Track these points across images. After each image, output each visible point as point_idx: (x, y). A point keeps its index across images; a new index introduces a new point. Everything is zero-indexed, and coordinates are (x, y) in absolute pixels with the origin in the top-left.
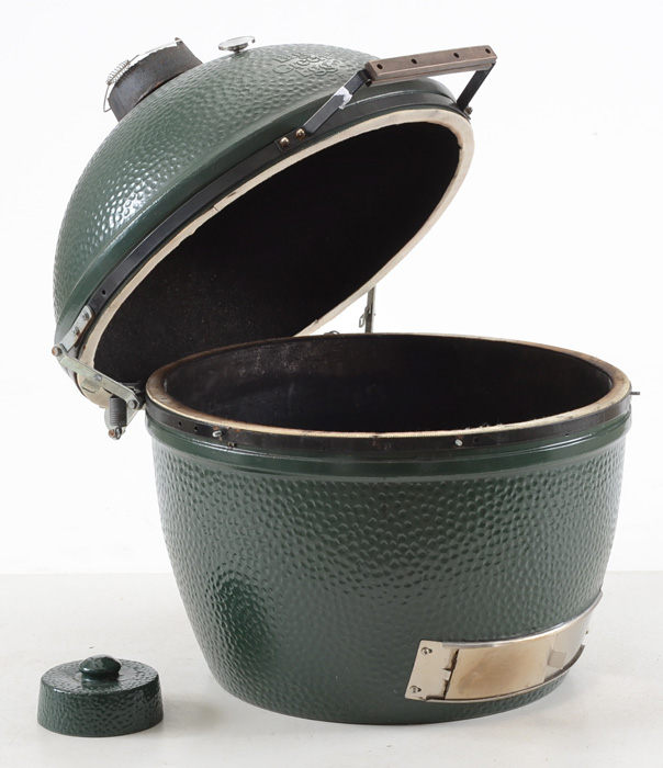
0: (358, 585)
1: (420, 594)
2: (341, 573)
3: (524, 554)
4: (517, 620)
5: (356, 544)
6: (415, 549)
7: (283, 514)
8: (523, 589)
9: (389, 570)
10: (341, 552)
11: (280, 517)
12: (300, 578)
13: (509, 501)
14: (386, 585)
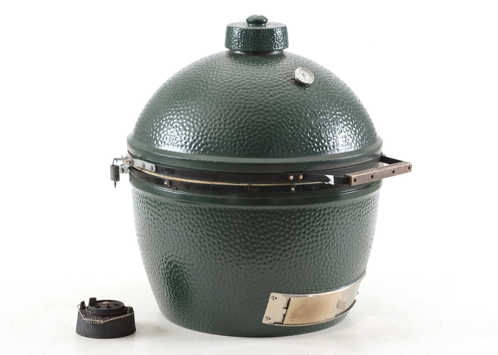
0: (239, 263)
1: (271, 268)
2: (230, 256)
3: (326, 249)
4: (321, 283)
5: (238, 241)
6: (269, 244)
7: (201, 225)
8: (325, 267)
9: (255, 255)
10: (230, 245)
11: (199, 227)
12: (209, 259)
13: (318, 221)
14: (253, 263)
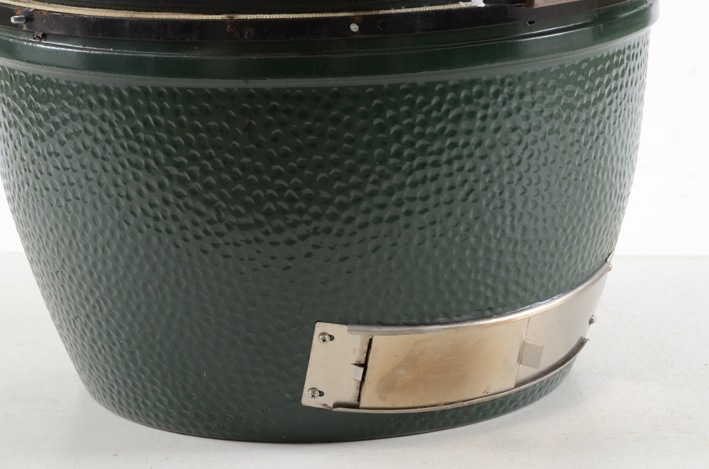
0: (220, 240)
1: (309, 255)
2: (195, 224)
3: (465, 199)
4: (460, 295)
5: (212, 180)
6: (298, 189)
7: (112, 137)
8: (468, 252)
9: (262, 218)
10: (193, 193)
11: (108, 141)
12: (141, 232)
13: (439, 119)
14: (258, 241)
